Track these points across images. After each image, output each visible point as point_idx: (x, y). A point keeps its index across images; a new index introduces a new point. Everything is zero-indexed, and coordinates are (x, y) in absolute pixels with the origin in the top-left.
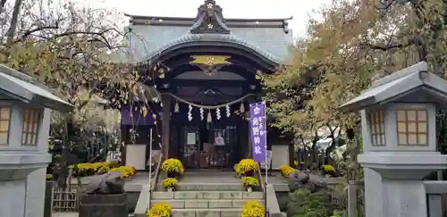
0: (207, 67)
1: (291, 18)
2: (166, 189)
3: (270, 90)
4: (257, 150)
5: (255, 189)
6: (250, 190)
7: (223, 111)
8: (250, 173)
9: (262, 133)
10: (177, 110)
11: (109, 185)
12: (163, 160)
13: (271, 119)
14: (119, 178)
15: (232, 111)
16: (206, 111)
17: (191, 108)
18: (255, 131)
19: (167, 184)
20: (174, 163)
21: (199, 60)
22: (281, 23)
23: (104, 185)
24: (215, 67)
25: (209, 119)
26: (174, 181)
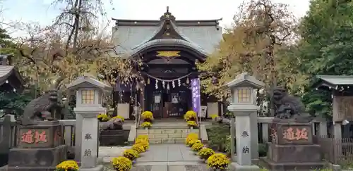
0: (166, 58)
1: (221, 19)
2: (144, 128)
3: (202, 72)
4: (195, 106)
5: (195, 127)
6: (192, 128)
7: (176, 83)
8: (192, 119)
9: (197, 96)
10: (149, 83)
11: (115, 125)
12: (142, 112)
13: (203, 88)
14: (120, 121)
15: (182, 82)
16: (166, 83)
17: (157, 81)
18: (194, 95)
19: (145, 125)
20: (148, 114)
21: (162, 54)
22: (214, 23)
23: (113, 125)
24: (171, 58)
25: (168, 88)
26: (149, 123)
